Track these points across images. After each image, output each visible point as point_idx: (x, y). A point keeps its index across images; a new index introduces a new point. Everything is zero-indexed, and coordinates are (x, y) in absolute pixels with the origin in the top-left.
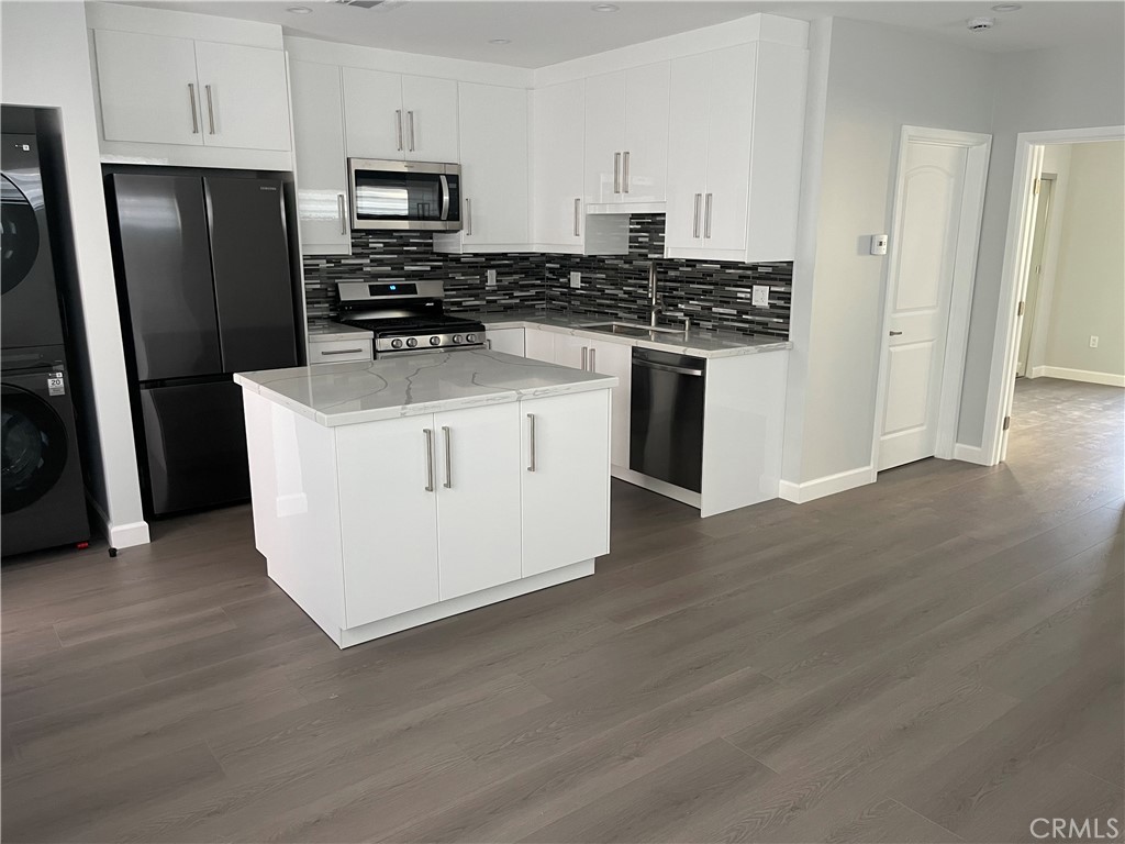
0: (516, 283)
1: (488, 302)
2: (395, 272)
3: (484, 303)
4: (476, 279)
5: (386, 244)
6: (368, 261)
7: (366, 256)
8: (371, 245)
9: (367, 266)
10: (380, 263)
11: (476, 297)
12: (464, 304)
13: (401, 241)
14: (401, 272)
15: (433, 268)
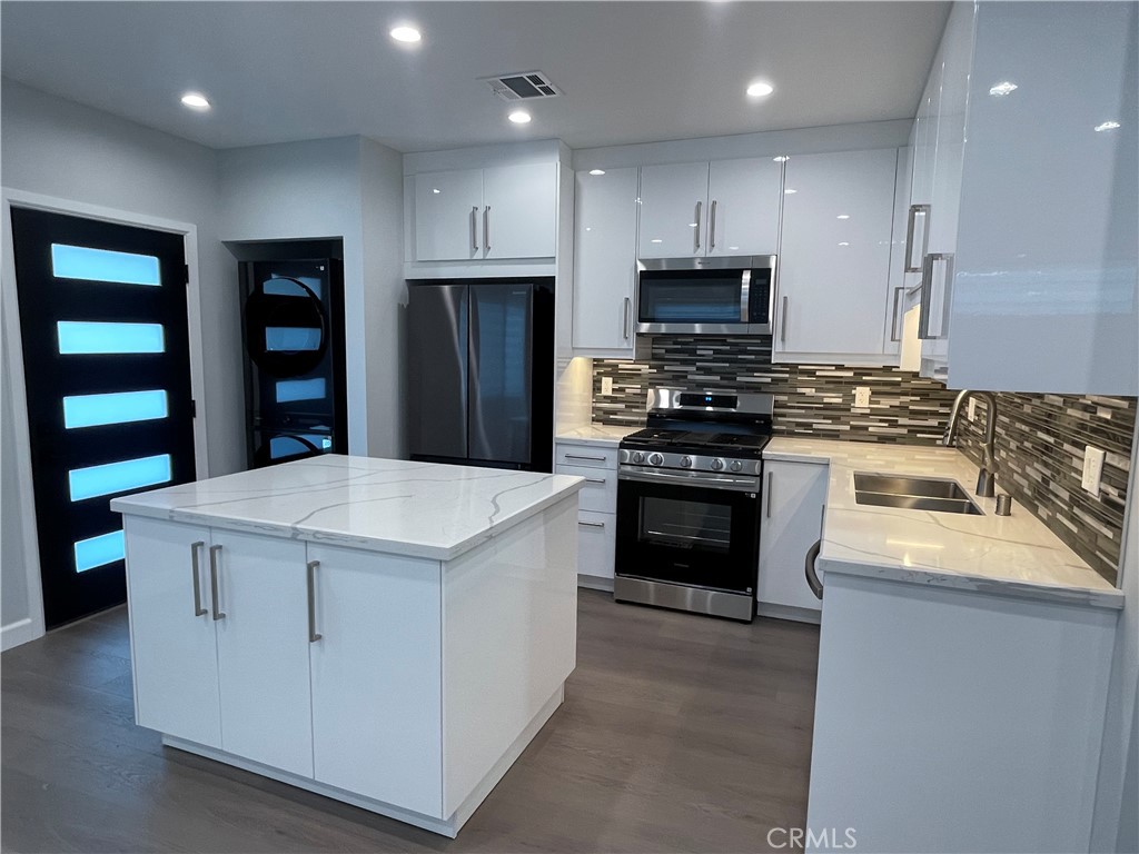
0: (903, 408)
1: (852, 427)
2: (725, 382)
3: (848, 428)
4: (834, 399)
5: (716, 351)
6: (695, 369)
7: (692, 363)
8: (699, 352)
9: (693, 373)
10: (708, 371)
11: (836, 419)
12: (815, 426)
13: (735, 349)
14: (732, 383)
15: (773, 379)
